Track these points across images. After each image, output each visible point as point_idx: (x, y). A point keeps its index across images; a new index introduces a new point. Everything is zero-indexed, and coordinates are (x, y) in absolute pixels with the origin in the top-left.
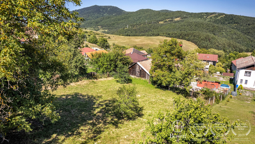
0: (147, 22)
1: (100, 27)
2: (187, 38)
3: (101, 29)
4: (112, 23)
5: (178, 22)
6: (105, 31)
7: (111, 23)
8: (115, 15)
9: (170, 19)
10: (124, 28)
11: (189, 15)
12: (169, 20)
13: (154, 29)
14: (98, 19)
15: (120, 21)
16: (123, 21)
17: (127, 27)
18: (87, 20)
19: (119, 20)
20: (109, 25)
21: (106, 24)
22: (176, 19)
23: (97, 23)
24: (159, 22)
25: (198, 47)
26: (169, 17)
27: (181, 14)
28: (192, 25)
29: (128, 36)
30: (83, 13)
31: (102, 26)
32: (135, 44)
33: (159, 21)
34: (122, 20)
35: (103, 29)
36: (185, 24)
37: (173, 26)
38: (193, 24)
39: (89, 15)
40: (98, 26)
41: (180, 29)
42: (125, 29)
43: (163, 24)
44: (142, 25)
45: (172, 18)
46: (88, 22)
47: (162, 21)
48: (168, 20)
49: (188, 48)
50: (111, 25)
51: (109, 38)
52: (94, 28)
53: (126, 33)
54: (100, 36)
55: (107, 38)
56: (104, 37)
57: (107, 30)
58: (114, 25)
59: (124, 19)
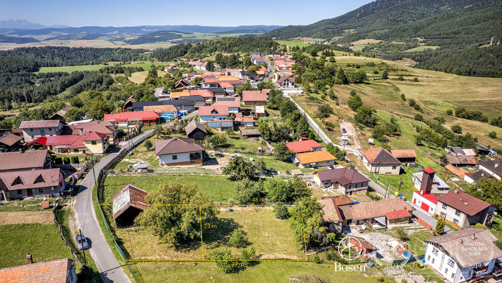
1: (422, 40)
3: (423, 44)
4: (454, 30)
6: (430, 50)
7: (450, 31)
8: (470, 9)
10: (480, 45)
14: (422, 20)
15: (478, 25)
16: (487, 24)
17: (489, 43)
18: (398, 21)
19: (477, 21)
20: (446, 36)
21: (437, 33)
23: (417, 29)
30: (392, 7)
31: (428, 39)
34: (484, 21)
35: (428, 45)
39: (403, 12)
40: (418, 38)
42: (481, 47)
46: (397, 28)
50: (450, 36)
51: (416, 80)
52: (407, 41)
53: (481, 59)
54: (397, 75)
55: (412, 81)
56: (404, 78)
57: (434, 48)
58: (457, 36)
59: (490, 21)
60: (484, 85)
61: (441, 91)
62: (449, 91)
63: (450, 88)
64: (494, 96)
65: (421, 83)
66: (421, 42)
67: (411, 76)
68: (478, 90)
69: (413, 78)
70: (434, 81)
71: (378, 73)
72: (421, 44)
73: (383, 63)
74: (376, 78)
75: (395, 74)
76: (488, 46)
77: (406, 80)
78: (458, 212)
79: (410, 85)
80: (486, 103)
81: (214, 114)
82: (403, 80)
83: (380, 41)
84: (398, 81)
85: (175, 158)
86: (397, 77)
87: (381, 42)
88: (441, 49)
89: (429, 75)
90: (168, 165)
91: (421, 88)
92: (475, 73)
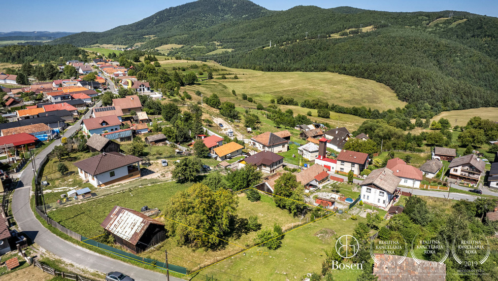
0: (308, 36)
1: (219, 44)
2: (377, 76)
3: (220, 47)
4: (241, 35)
5: (368, 34)
6: (227, 52)
7: (238, 36)
8: (246, 18)
9: (354, 29)
10: (264, 47)
11: (392, 21)
12: (352, 31)
13: (320, 49)
14: (215, 27)
15: (256, 32)
16: (262, 30)
17: (269, 46)
18: (193, 27)
19: (254, 29)
20: (236, 40)
21: (229, 37)
22: (365, 30)
23: (212, 34)
24: (331, 35)
25: (395, 94)
26: (351, 24)
27: (377, 19)
28: (394, 44)
29: (269, 71)
30: (185, 14)
31: (224, 43)
32: (280, 90)
33: (332, 33)
34: (260, 28)
35: (224, 48)
36: (382, 41)
37: (358, 44)
38: (397, 41)
39: (196, 19)
40: (215, 42)
41: (370, 50)
42: (264, 48)
43: (339, 39)
44: (298, 41)
45: (358, 27)
46: (195, 33)
47: (337, 32)
48: (348, 31)
49: (376, 99)
50: (239, 40)
51: (236, 78)
52: (206, 45)
53: (267, 58)
54: (219, 75)
55: (233, 79)
56: (226, 76)
57: (230, 50)
58: (244, 40)
59: (264, 28)
60: (285, 78)
61: (258, 85)
62: (263, 84)
63: (263, 82)
64: (294, 86)
65: (241, 80)
66: (218, 46)
67: (231, 74)
68: (282, 82)
69: (233, 76)
70: (250, 77)
71: (202, 74)
72: (219, 47)
73: (204, 65)
74: (203, 79)
75: (218, 73)
76: (269, 48)
77: (228, 78)
78: (353, 164)
79: (233, 82)
80: (292, 92)
81: (104, 126)
82: (226, 78)
83: (182, 45)
84: (222, 80)
85: (112, 174)
86: (221, 76)
87: (183, 47)
88: (235, 51)
89: (244, 73)
90: (106, 184)
91: (242, 84)
92: (273, 69)
